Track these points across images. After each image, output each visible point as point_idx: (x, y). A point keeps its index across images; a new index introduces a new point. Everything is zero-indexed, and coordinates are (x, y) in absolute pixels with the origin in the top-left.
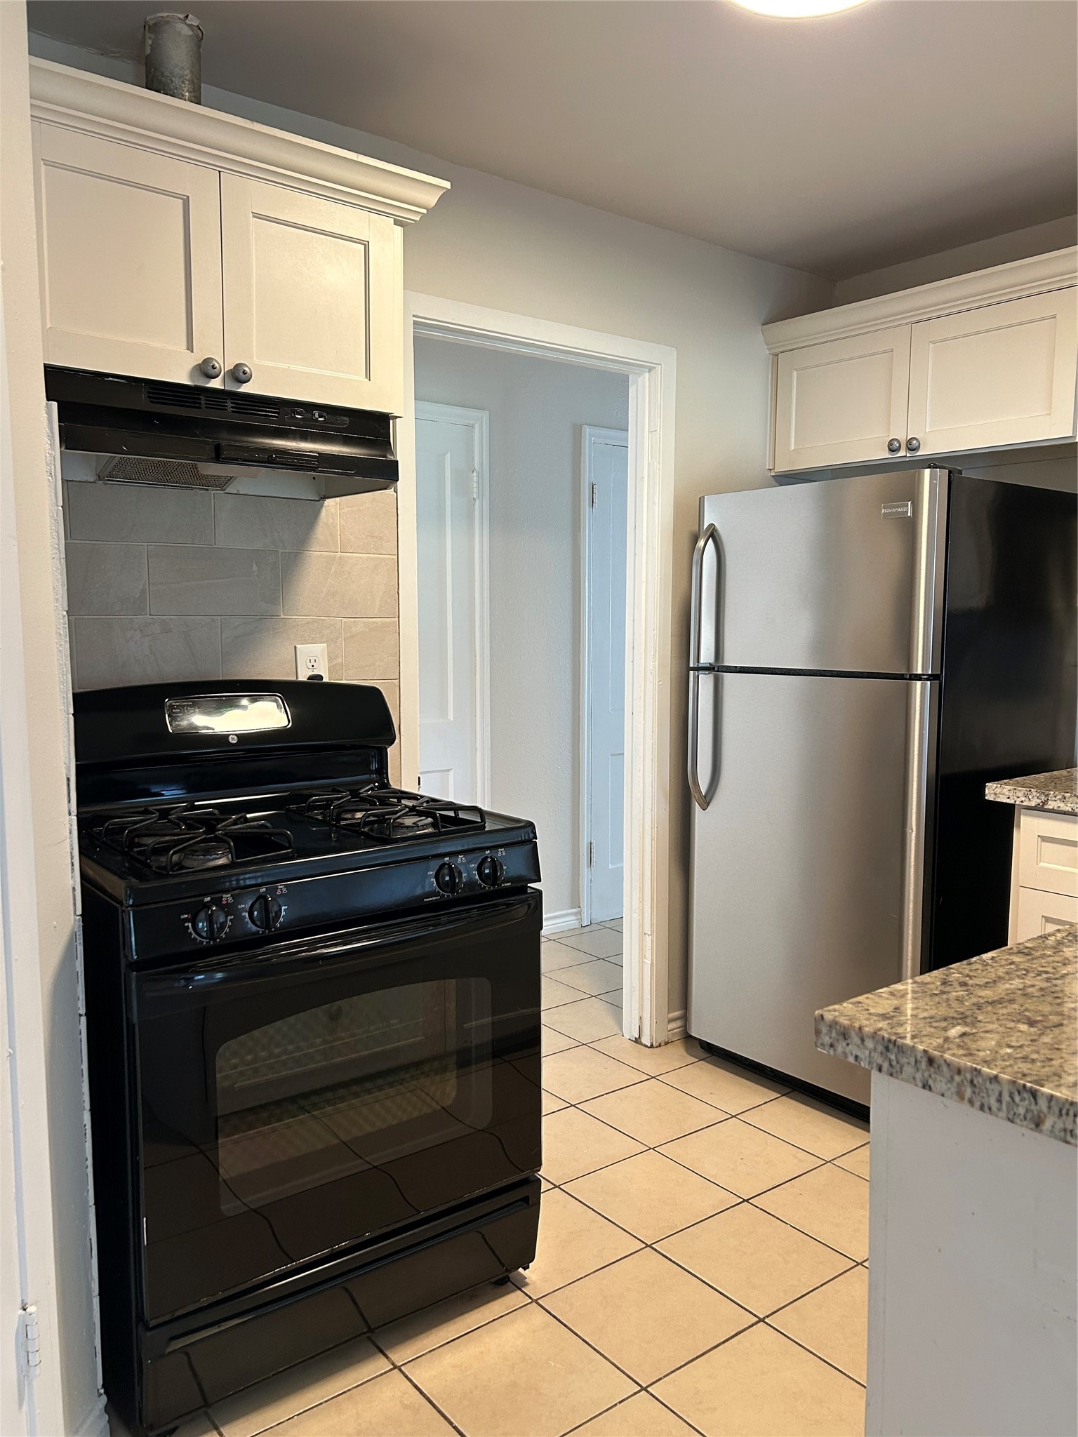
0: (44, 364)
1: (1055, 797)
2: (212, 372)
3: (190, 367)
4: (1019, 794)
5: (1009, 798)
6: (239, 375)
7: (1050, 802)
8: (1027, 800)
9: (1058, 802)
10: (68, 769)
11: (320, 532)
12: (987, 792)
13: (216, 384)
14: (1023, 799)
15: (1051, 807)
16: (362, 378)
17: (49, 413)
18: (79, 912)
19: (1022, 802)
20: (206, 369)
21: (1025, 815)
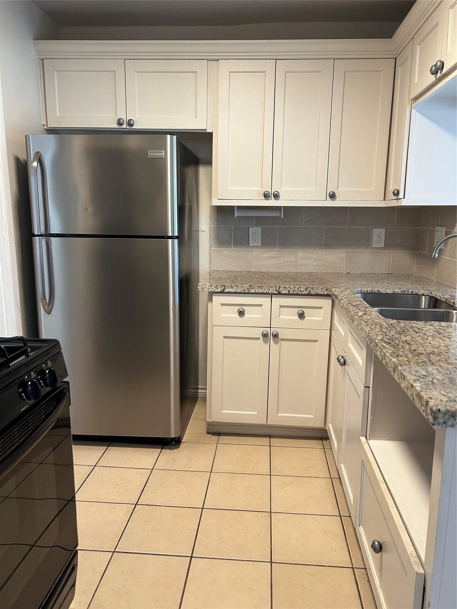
1: (228, 287)
4: (213, 287)
5: (208, 289)
7: (226, 289)
8: (217, 289)
9: (230, 288)
12: (199, 287)
14: (215, 289)
15: (226, 291)
19: (214, 290)
21: (214, 295)
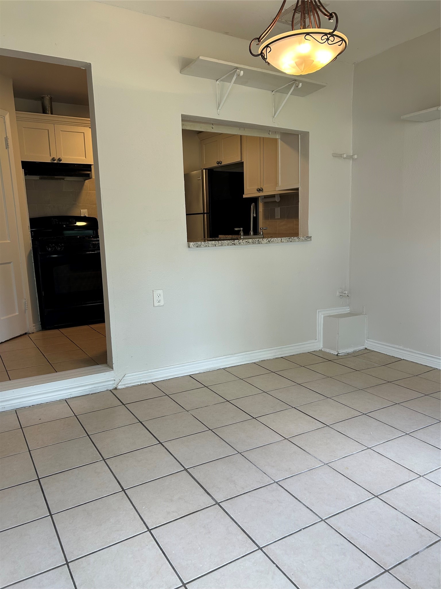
0: (21, 161)
2: (54, 160)
3: (51, 159)
6: (60, 160)
10: (29, 225)
11: (85, 187)
13: (55, 162)
16: (85, 158)
17: (22, 170)
18: (32, 246)
20: (53, 159)
